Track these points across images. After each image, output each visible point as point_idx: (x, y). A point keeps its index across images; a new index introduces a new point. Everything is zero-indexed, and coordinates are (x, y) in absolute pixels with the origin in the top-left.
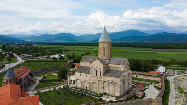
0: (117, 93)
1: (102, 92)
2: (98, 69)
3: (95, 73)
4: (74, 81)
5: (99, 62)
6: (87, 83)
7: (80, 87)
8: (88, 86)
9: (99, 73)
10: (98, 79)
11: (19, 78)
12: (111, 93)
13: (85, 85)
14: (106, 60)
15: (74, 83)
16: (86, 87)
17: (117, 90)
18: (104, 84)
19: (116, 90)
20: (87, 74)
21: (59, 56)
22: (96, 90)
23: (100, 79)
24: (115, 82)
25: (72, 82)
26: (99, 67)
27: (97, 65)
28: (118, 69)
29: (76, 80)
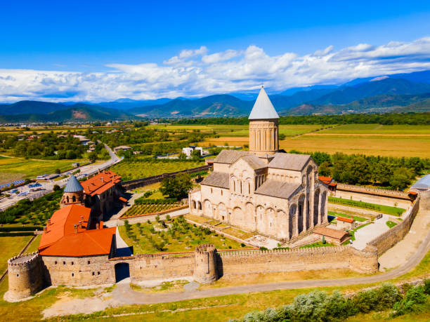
0: (282, 232)
1: (253, 229)
2: (244, 178)
3: (238, 187)
4: (200, 203)
5: (246, 164)
6: (225, 208)
7: (211, 216)
8: (225, 214)
9: (245, 188)
10: (245, 200)
11: (92, 195)
12: (271, 232)
13: (222, 213)
14: (263, 160)
15: (200, 208)
16: (223, 217)
17: (283, 226)
18: (256, 211)
19: (281, 226)
20: (224, 190)
21: (192, 149)
22: (241, 224)
23: (248, 200)
24: (278, 208)
25: (197, 205)
26: (246, 175)
27: (242, 171)
28: (288, 180)
29: (203, 200)
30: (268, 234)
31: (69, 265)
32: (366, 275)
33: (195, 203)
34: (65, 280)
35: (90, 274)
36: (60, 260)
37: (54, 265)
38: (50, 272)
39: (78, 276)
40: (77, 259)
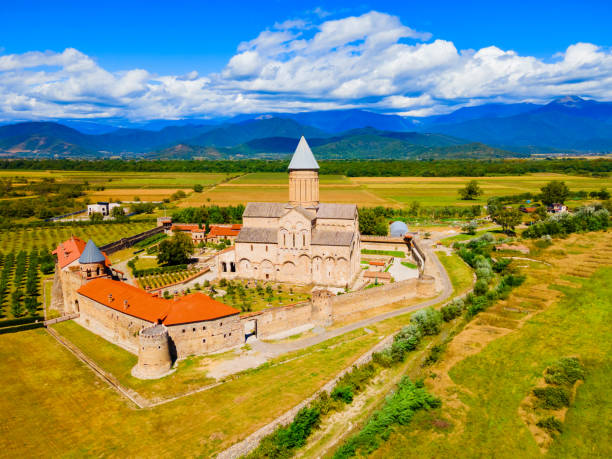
0: (343, 279)
1: (308, 282)
2: (298, 230)
3: (289, 239)
4: (232, 264)
5: (300, 216)
6: (270, 265)
7: (251, 276)
8: (270, 272)
10: (298, 253)
12: (330, 280)
13: (265, 271)
14: (311, 211)
15: (233, 270)
16: (267, 276)
17: (343, 273)
18: (312, 262)
19: (341, 273)
20: (269, 245)
23: (302, 252)
24: (339, 256)
25: (229, 267)
26: (299, 227)
27: (295, 223)
28: (339, 229)
29: (238, 259)
30: (328, 283)
31: (200, 331)
32: (430, 298)
33: (224, 264)
34: (195, 348)
35: (222, 336)
36: (189, 327)
37: (181, 334)
38: (176, 343)
39: (209, 341)
40: (209, 322)
